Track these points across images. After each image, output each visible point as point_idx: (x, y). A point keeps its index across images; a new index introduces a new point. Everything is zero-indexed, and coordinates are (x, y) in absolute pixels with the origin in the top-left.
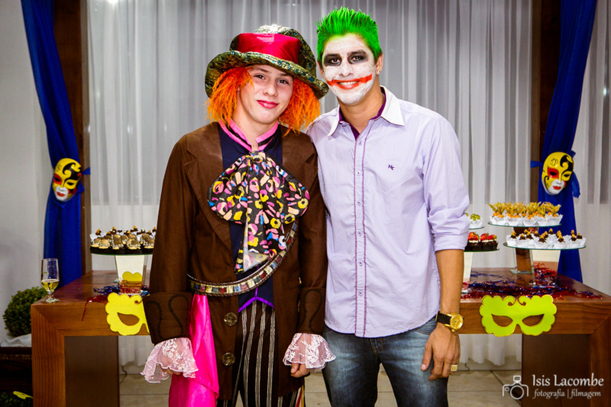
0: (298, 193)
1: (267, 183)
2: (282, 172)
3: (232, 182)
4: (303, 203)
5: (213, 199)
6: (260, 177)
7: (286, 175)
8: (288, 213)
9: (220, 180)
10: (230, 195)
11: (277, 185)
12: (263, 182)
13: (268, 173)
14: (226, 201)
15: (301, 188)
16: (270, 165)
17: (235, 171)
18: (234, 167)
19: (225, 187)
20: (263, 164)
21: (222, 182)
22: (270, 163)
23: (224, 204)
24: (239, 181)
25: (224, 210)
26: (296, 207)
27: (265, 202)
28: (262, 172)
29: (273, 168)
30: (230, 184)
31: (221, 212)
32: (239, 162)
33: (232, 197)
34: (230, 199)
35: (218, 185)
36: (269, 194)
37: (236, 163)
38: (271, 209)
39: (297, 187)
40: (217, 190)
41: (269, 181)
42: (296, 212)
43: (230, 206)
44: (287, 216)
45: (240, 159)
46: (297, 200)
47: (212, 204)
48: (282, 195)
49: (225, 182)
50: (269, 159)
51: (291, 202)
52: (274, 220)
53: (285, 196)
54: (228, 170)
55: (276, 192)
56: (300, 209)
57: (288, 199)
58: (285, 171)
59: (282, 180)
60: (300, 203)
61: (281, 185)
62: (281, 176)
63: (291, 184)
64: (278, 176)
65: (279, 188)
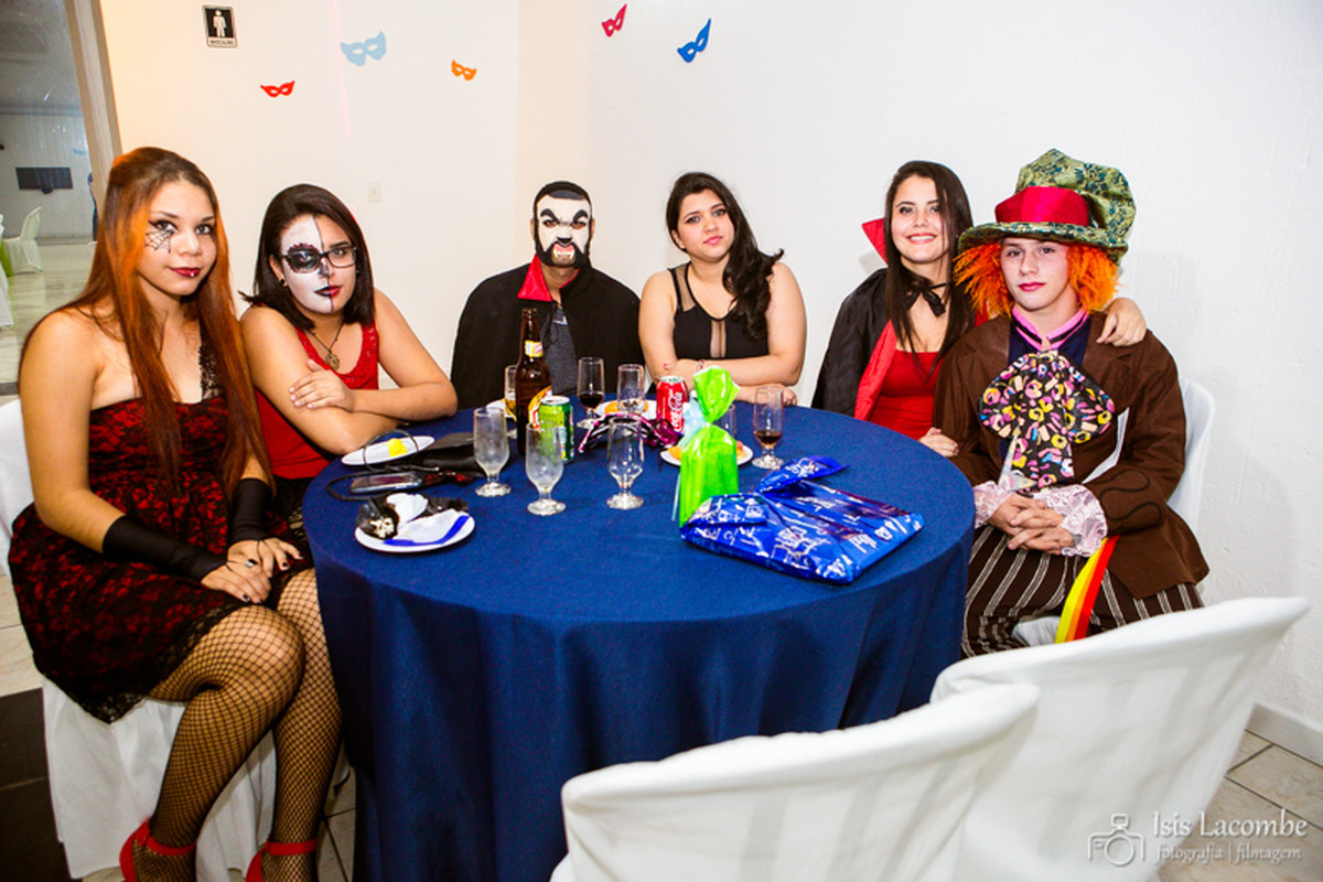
0: (1098, 402)
1: (1054, 388)
2: (1078, 374)
3: (1010, 389)
4: (1105, 416)
5: (985, 411)
6: (1044, 380)
7: (1082, 378)
8: (1081, 430)
9: (993, 386)
10: (1006, 406)
11: (1069, 392)
12: (1048, 386)
13: (1057, 375)
14: (1001, 413)
15: (1102, 396)
16: (1062, 366)
17: (1014, 375)
18: (1011, 369)
19: (1002, 395)
20: (1053, 364)
21: (996, 390)
22: (1063, 363)
23: (998, 417)
24: (1019, 387)
25: (999, 424)
26: (1095, 422)
27: (1049, 413)
28: (1050, 374)
29: (1066, 370)
30: (1008, 392)
31: (996, 427)
32: (1019, 362)
33: (1010, 408)
34: (1007, 410)
35: (991, 393)
36: (1054, 403)
37: (1016, 364)
38: (1055, 422)
39: (1097, 394)
40: (990, 400)
41: (1057, 386)
42: (1094, 428)
43: (1008, 420)
44: (1079, 434)
45: (1021, 359)
46: (1097, 413)
47: (983, 417)
48: (1076, 405)
49: (1001, 389)
50: (1061, 358)
51: (1087, 415)
52: (1057, 437)
53: (1078, 406)
54: (1003, 374)
55: (1066, 401)
56: (1099, 425)
57: (1083, 411)
58: (1082, 374)
59: (1077, 385)
60: (1100, 416)
61: (1074, 392)
62: (1076, 380)
63: (1090, 391)
64: (1072, 380)
65: (1071, 396)
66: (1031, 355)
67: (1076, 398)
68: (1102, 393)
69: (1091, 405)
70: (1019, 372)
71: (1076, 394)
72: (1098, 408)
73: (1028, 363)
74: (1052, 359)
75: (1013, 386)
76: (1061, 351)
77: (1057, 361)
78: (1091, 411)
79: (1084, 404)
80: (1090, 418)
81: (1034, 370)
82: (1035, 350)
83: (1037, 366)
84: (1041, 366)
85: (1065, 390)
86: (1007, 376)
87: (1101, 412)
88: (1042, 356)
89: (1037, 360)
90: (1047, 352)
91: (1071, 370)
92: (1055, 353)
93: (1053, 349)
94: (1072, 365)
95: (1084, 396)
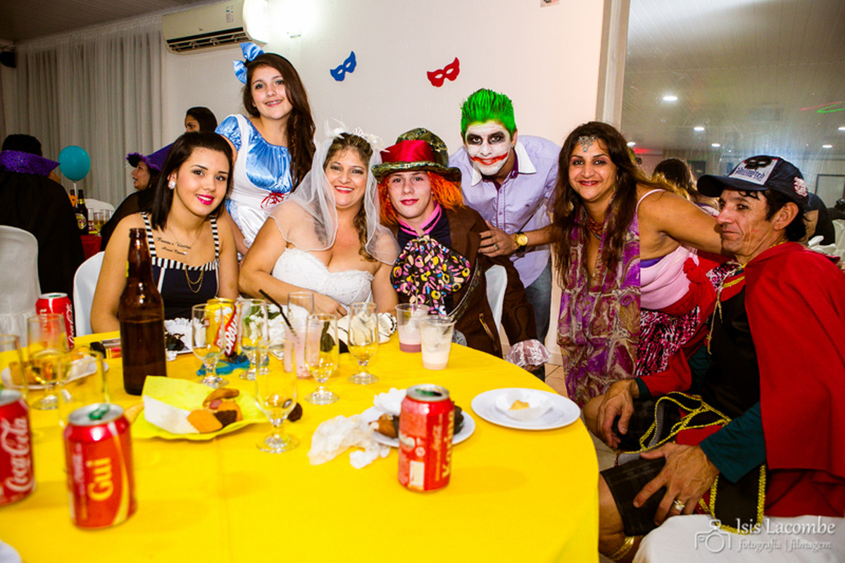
0: (460, 264)
2: (444, 248)
3: (407, 265)
4: (466, 271)
5: (396, 282)
6: (425, 255)
7: (448, 251)
8: (455, 282)
10: (408, 276)
12: (427, 260)
13: (432, 251)
14: (406, 282)
15: (462, 259)
16: (434, 245)
17: (407, 255)
18: (405, 252)
19: (403, 270)
20: (428, 245)
21: (399, 267)
22: (434, 243)
24: (412, 262)
25: (406, 289)
26: (460, 276)
28: (427, 251)
29: (437, 247)
30: (406, 267)
32: (408, 246)
33: (410, 277)
34: (409, 279)
35: (397, 270)
37: (406, 248)
39: (458, 259)
40: (397, 274)
42: (461, 280)
43: (410, 285)
44: (454, 285)
45: (408, 244)
46: (461, 270)
47: (395, 287)
48: (447, 267)
49: (402, 266)
50: (432, 240)
51: (455, 272)
53: (449, 268)
55: (441, 266)
56: (464, 278)
57: (453, 270)
58: (447, 248)
59: (445, 255)
60: (463, 272)
61: (445, 260)
62: (443, 252)
63: (454, 257)
64: (442, 253)
65: (444, 263)
66: (413, 240)
67: (446, 263)
68: (461, 257)
69: (456, 266)
70: (409, 253)
71: (446, 261)
72: (461, 267)
73: (413, 246)
74: (426, 240)
75: (408, 262)
76: (432, 235)
77: (430, 242)
78: (457, 270)
79: (452, 267)
80: (457, 274)
81: (417, 249)
82: (415, 237)
83: (419, 247)
84: (421, 247)
85: (439, 259)
86: (403, 257)
87: (463, 270)
88: (420, 240)
89: (418, 243)
90: (422, 237)
91: (440, 246)
92: (427, 238)
93: (426, 234)
94: (439, 243)
95: (451, 261)
